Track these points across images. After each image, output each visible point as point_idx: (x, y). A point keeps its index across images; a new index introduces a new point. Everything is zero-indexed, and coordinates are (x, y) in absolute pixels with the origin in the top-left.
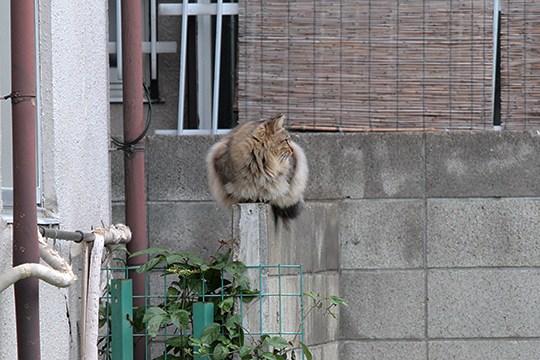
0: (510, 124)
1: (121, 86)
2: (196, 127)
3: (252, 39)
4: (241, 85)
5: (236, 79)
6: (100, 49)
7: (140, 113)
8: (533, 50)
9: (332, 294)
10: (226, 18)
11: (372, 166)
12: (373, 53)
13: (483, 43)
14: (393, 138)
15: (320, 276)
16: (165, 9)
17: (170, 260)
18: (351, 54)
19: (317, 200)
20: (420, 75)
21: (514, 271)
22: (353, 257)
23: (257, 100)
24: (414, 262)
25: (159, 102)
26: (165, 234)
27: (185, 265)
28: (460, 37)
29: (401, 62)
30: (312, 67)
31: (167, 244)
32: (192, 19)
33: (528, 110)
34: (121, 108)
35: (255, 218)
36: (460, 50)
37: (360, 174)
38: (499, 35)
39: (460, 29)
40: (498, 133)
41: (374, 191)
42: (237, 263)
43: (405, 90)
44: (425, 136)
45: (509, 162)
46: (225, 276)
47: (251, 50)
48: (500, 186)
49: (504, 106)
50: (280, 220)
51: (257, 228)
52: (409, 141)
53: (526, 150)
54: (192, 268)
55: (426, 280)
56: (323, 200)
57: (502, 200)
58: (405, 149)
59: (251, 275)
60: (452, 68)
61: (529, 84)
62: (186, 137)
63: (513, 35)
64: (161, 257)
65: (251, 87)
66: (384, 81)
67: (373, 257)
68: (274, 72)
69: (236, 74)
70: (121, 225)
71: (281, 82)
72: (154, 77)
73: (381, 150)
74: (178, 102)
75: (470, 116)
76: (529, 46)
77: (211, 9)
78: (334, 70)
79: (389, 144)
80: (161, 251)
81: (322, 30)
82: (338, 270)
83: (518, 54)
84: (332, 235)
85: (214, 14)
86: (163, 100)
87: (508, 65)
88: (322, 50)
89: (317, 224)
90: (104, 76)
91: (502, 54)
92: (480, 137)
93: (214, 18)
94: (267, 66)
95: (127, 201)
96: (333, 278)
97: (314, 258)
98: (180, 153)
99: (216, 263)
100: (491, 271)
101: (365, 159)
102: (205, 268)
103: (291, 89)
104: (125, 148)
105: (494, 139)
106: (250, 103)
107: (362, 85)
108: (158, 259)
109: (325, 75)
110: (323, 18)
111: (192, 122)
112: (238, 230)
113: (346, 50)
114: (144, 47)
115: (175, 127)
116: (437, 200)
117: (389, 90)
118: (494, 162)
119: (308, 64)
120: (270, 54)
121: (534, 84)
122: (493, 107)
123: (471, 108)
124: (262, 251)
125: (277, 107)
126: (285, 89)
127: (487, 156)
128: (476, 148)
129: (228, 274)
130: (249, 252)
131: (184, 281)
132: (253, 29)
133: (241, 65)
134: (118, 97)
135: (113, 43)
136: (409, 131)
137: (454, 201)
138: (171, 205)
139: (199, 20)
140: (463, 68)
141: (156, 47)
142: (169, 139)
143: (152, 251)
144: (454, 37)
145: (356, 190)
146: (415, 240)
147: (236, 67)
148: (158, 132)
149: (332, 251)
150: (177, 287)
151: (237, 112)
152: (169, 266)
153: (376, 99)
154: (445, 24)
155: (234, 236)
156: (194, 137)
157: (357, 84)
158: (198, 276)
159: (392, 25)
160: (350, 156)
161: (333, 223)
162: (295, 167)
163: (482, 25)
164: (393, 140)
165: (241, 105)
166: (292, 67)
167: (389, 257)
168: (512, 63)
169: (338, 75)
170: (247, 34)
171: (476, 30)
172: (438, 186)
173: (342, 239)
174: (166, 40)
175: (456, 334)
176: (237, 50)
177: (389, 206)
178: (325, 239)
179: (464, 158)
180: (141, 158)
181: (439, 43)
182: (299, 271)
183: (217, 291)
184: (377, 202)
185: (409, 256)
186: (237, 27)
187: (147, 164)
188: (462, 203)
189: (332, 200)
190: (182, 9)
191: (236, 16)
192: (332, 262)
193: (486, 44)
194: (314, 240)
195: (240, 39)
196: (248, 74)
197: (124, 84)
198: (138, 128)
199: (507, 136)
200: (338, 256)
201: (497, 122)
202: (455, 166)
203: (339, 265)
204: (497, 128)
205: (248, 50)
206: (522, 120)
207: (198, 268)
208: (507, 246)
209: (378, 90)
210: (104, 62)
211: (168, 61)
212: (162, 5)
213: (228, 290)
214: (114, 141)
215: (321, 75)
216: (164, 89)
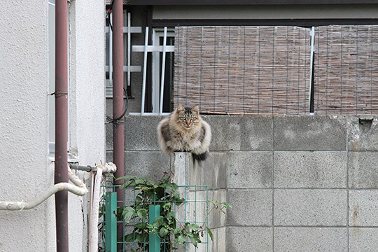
0: (319, 112)
1: (112, 89)
2: (151, 112)
3: (182, 65)
4: (175, 89)
5: (173, 86)
6: (101, 69)
7: (122, 104)
8: (331, 72)
9: (222, 201)
10: (168, 54)
11: (245, 133)
12: (246, 73)
13: (305, 68)
14: (256, 118)
15: (216, 192)
16: (135, 48)
17: (137, 182)
18: (235, 73)
19: (215, 151)
20: (271, 85)
21: (320, 190)
22: (233, 182)
23: (184, 97)
24: (267, 185)
25: (131, 98)
26: (133, 168)
27: (146, 185)
28: (292, 65)
29: (261, 78)
30: (213, 80)
31: (135, 174)
32: (150, 54)
33: (329, 105)
34: (112, 101)
35: (183, 160)
36: (293, 72)
37: (238, 138)
38: (313, 64)
39: (293, 61)
40: (312, 116)
41: (246, 147)
42: (173, 184)
43: (263, 93)
44: (273, 118)
45: (319, 132)
46: (166, 191)
47: (181, 71)
48: (313, 145)
49: (315, 102)
50: (196, 161)
51: (184, 166)
52: (265, 120)
53: (327, 126)
54: (149, 186)
55: (273, 195)
56: (218, 151)
57: (314, 152)
58: (263, 125)
59: (180, 190)
60: (288, 81)
61: (329, 91)
62: (146, 117)
63: (321, 65)
64: (133, 180)
65: (181, 90)
66: (252, 88)
67: (245, 182)
68: (193, 83)
69: (172, 83)
70: (111, 163)
71: (197, 88)
72: (129, 85)
73: (250, 125)
74: (141, 98)
75: (297, 107)
76: (329, 71)
77: (160, 49)
78: (225, 82)
79: (254, 121)
80: (132, 177)
81: (219, 61)
82: (226, 188)
83: (323, 75)
84: (223, 170)
85: (161, 51)
86: (133, 97)
87: (318, 80)
88: (218, 71)
89: (215, 163)
90: (103, 83)
91: (315, 74)
92: (303, 119)
93: (161, 53)
94: (189, 79)
95: (114, 150)
96: (223, 193)
97: (213, 182)
98: (142, 125)
99: (162, 184)
100: (307, 190)
101: (241, 129)
102: (156, 187)
103: (202, 92)
104: (114, 122)
105: (310, 120)
106: (180, 99)
107: (240, 90)
108: (130, 182)
109: (220, 84)
110: (219, 54)
111: (149, 108)
112: (174, 166)
113: (231, 71)
114: (124, 68)
115: (140, 112)
116: (279, 152)
117: (254, 92)
118: (310, 132)
119: (211, 78)
120: (191, 73)
121: (332, 90)
122: (309, 103)
123: (298, 103)
124: (186, 178)
125: (195, 101)
126: (199, 92)
127: (307, 129)
128: (301, 124)
129: (168, 190)
130: (179, 178)
131: (144, 194)
132: (182, 59)
133: (175, 78)
134: (111, 95)
135: (107, 66)
136: (265, 115)
137: (289, 152)
138: (137, 153)
139: (153, 54)
140: (294, 82)
141: (130, 69)
142: (137, 117)
143: (127, 177)
144: (289, 65)
145: (236, 146)
146: (267, 173)
147: (172, 79)
148: (131, 114)
149: (223, 178)
150: (141, 197)
151: (173, 104)
152: (137, 185)
153: (247, 98)
154: (284, 58)
155: (172, 169)
156: (150, 117)
157: (237, 90)
158: (152, 191)
159: (256, 58)
160: (233, 128)
161: (224, 163)
162: (204, 134)
163: (304, 59)
164: (255, 119)
165: (175, 100)
166: (203, 80)
167: (254, 182)
168: (320, 80)
169: (227, 84)
170: (179, 62)
171: (301, 61)
172: (280, 144)
173: (229, 172)
174: (136, 65)
175: (289, 224)
176: (173, 71)
177: (253, 155)
178: (220, 172)
179: (294, 130)
180: (122, 127)
181: (281, 68)
182: (206, 189)
183: (162, 199)
184: (247, 152)
185: (264, 182)
186: (173, 58)
187: (125, 131)
188: (293, 153)
189: (223, 151)
190: (144, 49)
191: (173, 53)
192: (223, 185)
193: (306, 69)
194: (214, 173)
195: (175, 65)
196: (179, 83)
197: (113, 88)
198: (120, 112)
199: (317, 119)
200: (226, 181)
201: (312, 111)
202: (289, 134)
203: (226, 186)
204: (312, 114)
205: (179, 71)
206: (325, 110)
207: (152, 186)
208: (316, 177)
209: (248, 93)
210: (103, 76)
211: (136, 76)
212: (133, 46)
213: (168, 198)
214: (108, 118)
215: (218, 84)
216: (134, 91)
